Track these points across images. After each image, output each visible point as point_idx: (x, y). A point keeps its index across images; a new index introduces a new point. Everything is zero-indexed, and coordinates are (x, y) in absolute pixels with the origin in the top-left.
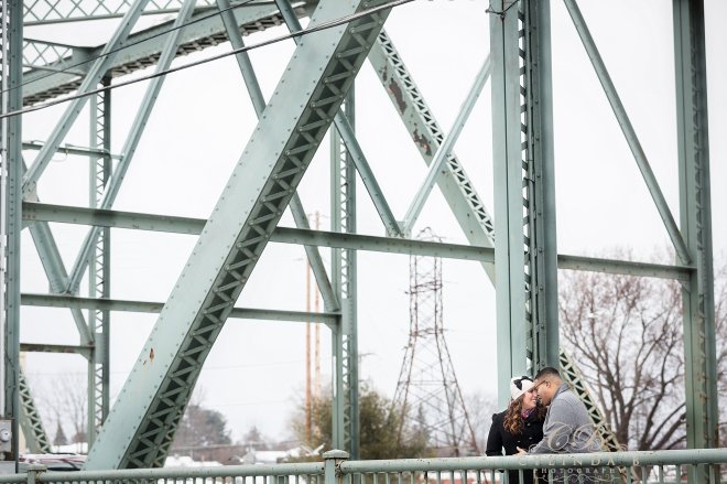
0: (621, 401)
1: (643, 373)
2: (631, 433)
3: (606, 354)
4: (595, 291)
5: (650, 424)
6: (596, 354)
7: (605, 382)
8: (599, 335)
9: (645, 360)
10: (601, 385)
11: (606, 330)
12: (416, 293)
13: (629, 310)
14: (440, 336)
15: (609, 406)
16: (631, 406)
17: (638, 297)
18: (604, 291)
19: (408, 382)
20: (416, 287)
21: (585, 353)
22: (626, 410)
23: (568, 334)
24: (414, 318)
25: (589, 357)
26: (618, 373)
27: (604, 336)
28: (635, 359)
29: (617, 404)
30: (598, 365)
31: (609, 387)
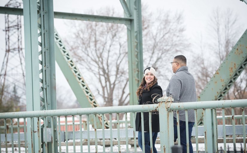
0: (110, 82)
1: (120, 68)
2: (114, 97)
3: (102, 59)
4: (97, 29)
5: (123, 92)
6: (97, 60)
7: (102, 73)
8: (99, 50)
9: (121, 62)
10: (100, 75)
11: (102, 47)
12: (8, 30)
13: (113, 38)
14: (21, 52)
15: (104, 84)
16: (114, 84)
17: (117, 32)
18: (101, 29)
19: (5, 75)
20: (8, 28)
21: (92, 59)
22: (112, 86)
23: (84, 50)
24: (8, 43)
25: (94, 61)
26: (108, 68)
27: (101, 51)
28: (116, 61)
29: (108, 83)
30: (98, 65)
31: (104, 76)
